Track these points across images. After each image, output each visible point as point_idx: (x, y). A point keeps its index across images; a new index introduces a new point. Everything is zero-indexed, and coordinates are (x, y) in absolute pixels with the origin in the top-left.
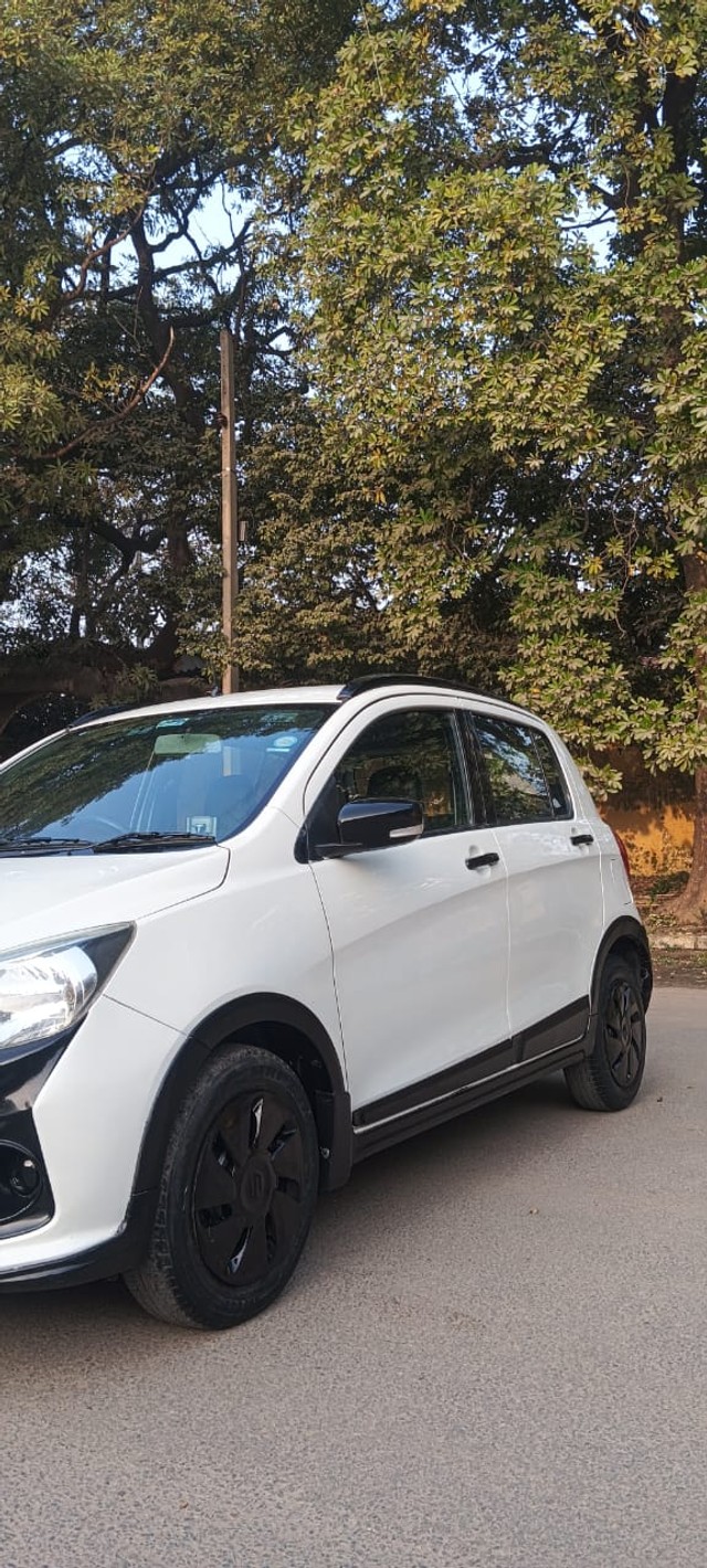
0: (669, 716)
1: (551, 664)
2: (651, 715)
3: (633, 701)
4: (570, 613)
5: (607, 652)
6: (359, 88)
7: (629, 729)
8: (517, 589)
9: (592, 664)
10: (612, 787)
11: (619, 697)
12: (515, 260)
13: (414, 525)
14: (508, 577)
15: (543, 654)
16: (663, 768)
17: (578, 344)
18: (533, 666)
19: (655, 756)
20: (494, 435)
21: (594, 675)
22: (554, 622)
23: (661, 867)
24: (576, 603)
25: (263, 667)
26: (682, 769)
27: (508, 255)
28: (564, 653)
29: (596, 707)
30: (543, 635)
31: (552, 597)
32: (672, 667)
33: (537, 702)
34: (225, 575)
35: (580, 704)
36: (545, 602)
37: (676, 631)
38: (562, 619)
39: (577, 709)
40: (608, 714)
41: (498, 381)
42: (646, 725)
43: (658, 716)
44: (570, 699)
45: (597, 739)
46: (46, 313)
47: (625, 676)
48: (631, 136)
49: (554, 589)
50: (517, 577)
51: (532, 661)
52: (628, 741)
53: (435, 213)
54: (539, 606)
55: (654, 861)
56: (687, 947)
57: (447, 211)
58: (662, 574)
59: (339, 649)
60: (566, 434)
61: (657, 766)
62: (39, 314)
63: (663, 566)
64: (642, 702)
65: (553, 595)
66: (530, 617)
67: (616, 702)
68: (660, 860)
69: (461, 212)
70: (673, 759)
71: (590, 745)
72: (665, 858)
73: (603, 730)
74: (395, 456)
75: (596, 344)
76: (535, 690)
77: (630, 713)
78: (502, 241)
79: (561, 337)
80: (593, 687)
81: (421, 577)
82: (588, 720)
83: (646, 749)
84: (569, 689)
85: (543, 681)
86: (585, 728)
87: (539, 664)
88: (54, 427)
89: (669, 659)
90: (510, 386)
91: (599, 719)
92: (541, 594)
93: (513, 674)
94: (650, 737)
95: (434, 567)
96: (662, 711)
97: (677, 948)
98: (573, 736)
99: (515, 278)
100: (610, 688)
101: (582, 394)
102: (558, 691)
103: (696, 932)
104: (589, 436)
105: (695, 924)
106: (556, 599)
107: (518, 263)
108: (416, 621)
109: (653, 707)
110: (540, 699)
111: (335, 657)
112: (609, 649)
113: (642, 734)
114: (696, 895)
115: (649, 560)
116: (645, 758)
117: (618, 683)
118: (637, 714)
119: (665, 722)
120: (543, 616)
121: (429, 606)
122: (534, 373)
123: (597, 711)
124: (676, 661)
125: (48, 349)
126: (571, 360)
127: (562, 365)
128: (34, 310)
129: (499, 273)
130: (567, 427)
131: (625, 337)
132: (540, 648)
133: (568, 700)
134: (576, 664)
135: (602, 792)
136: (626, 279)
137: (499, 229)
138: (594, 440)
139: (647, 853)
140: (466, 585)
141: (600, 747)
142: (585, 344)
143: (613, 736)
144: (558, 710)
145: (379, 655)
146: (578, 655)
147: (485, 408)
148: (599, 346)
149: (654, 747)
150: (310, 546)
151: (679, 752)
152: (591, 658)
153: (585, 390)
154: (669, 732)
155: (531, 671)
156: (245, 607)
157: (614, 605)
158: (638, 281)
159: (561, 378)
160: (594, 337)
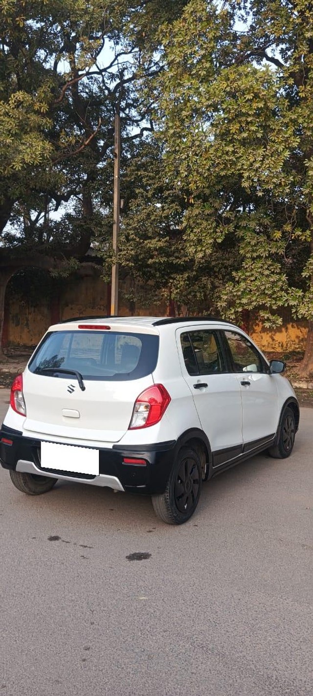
0: (304, 296)
1: (256, 272)
2: (296, 295)
3: (289, 289)
4: (265, 251)
5: (279, 268)
6: (193, 25)
7: (287, 300)
8: (243, 239)
9: (273, 273)
10: (278, 324)
11: (283, 287)
12: (258, 108)
13: (202, 210)
14: (239, 233)
15: (253, 267)
16: (300, 317)
17: (280, 143)
18: (249, 272)
19: (296, 312)
20: (243, 180)
21: (274, 278)
22: (258, 254)
23: (285, 349)
24: (267, 247)
25: (130, 265)
26: (308, 319)
27: (255, 105)
28: (262, 267)
29: (274, 291)
30: (253, 259)
31: (258, 244)
32: (307, 277)
33: (249, 287)
34: (114, 223)
35: (267, 290)
36: (255, 245)
37: (309, 262)
38: (261, 253)
39: (266, 292)
40: (278, 294)
41: (246, 157)
42: (294, 299)
43: (299, 296)
44: (264, 287)
45: (274, 304)
46: (47, 110)
47: (287, 279)
48: (307, 55)
49: (259, 241)
50: (243, 234)
51: (248, 270)
52: (286, 305)
53: (224, 84)
54: (252, 247)
55: (282, 346)
56: (304, 387)
57: (229, 83)
58: (305, 239)
59: (161, 257)
60: (274, 183)
61: (297, 316)
62: (45, 110)
63: (306, 236)
64: (293, 290)
65: (258, 242)
66: (248, 251)
67: (282, 289)
68: (285, 346)
69: (235, 85)
70: (305, 314)
71: (271, 307)
72: (287, 345)
73: (276, 301)
74: (201, 185)
75: (287, 143)
76: (249, 282)
77: (288, 294)
78: (253, 99)
79: (273, 140)
80: (274, 282)
81: (205, 232)
82: (270, 296)
83: (293, 308)
84: (264, 283)
85: (253, 278)
86: (269, 299)
87: (251, 271)
88: (51, 161)
89: (306, 273)
90: (252, 160)
91: (275, 296)
92: (253, 243)
93: (240, 274)
94: (296, 304)
95: (210, 229)
96: (301, 293)
97: (300, 388)
98: (264, 302)
99: (257, 115)
100: (280, 283)
101: (281, 165)
102: (259, 284)
103: (307, 381)
104: (283, 184)
105: (306, 378)
106: (259, 244)
107: (258, 109)
108: (201, 250)
109: (297, 292)
110: (250, 286)
111: (160, 261)
112: (280, 267)
113: (292, 303)
114: (307, 365)
115: (300, 233)
116: (293, 312)
117: (283, 282)
118: (290, 295)
119: (302, 299)
120: (253, 251)
121: (207, 244)
122: (262, 156)
123: (274, 292)
124: (308, 274)
125: (48, 126)
126: (277, 150)
127: (273, 152)
128: (43, 108)
129: (250, 113)
130: (275, 180)
131: (299, 141)
132: (252, 265)
133: (263, 288)
134: (267, 272)
135: (274, 326)
136: (300, 116)
137: (252, 94)
138: (284, 185)
139: (279, 343)
140: (223, 237)
141: (274, 307)
142: (283, 144)
143: (280, 303)
144: (258, 291)
145: (178, 260)
146: (267, 269)
147: (241, 169)
148: (288, 145)
149: (297, 308)
150: (153, 214)
151: (307, 311)
152: (272, 270)
153: (282, 164)
154: (303, 303)
155: (248, 274)
156: (123, 239)
157: (283, 248)
158: (305, 117)
159: (273, 159)
160: (286, 141)
